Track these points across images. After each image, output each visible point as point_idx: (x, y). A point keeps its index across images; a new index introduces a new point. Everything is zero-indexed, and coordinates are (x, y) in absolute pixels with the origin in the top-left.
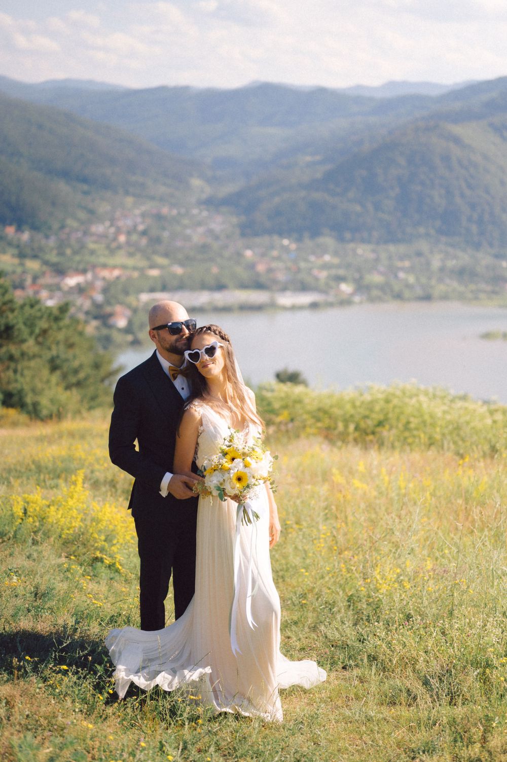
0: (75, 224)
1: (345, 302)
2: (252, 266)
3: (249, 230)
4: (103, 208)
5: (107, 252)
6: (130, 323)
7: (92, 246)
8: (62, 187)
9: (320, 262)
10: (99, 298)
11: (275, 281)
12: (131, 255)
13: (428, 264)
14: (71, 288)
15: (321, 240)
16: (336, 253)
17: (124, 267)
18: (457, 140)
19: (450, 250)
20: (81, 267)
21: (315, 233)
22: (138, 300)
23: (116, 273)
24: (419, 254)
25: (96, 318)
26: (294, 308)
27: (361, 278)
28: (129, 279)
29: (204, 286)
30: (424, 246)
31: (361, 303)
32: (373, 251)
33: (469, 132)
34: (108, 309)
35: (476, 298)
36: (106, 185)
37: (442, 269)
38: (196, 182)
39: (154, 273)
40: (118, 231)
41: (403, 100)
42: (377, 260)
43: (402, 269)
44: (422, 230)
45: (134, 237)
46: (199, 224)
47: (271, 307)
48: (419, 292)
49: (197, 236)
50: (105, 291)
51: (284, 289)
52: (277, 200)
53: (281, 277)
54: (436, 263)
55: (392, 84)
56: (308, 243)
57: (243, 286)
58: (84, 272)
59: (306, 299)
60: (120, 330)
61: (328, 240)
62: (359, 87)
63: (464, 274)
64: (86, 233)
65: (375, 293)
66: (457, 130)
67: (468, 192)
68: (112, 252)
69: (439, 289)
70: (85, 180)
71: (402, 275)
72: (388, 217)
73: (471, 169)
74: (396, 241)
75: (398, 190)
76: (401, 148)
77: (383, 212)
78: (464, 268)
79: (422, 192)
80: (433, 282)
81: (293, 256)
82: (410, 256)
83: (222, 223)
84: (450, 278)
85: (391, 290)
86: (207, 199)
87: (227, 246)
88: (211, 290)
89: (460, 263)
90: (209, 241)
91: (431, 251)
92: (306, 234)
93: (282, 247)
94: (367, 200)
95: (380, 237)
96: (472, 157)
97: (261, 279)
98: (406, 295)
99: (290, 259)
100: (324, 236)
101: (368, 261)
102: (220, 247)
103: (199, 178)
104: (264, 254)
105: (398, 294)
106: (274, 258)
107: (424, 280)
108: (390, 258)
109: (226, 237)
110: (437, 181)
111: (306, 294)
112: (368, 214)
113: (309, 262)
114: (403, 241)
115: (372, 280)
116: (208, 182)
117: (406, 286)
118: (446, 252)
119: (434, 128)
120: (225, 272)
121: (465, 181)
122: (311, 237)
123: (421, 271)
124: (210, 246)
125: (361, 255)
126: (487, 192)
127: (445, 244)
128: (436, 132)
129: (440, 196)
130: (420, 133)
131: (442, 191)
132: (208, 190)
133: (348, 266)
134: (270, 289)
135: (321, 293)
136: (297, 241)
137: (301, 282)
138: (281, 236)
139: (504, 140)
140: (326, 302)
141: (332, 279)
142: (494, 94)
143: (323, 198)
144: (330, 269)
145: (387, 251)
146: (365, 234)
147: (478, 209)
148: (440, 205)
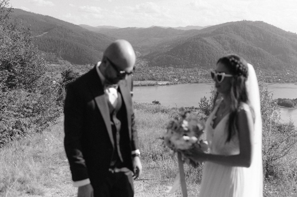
1: (176, 84)
2: (152, 74)
3: (151, 65)
9: (169, 73)
11: (157, 78)
13: (198, 73)
15: (170, 67)
16: (173, 71)
18: (205, 41)
19: (203, 70)
21: (168, 65)
24: (195, 71)
26: (162, 85)
27: (180, 77)
29: (139, 80)
30: (197, 69)
31: (180, 83)
32: (183, 70)
33: (209, 40)
35: (210, 83)
37: (201, 75)
41: (191, 31)
42: (184, 72)
43: (190, 75)
44: (196, 65)
47: (157, 84)
48: (195, 81)
51: (160, 80)
52: (158, 57)
53: (159, 77)
54: (199, 74)
55: (188, 27)
57: (149, 80)
59: (165, 83)
61: (172, 68)
62: (179, 27)
65: (184, 81)
66: (205, 39)
67: (208, 55)
69: (200, 80)
72: (187, 61)
73: (209, 49)
74: (189, 68)
75: (190, 54)
76: (190, 44)
77: (186, 60)
78: (207, 75)
79: (196, 55)
80: (199, 78)
81: (162, 71)
82: (193, 72)
83: (144, 63)
84: (203, 77)
85: (188, 80)
86: (140, 57)
87: (145, 69)
88: (141, 80)
89: (206, 73)
90: (140, 67)
91: (198, 70)
92: (166, 66)
93: (159, 69)
94: (182, 57)
95: (185, 67)
96: (209, 45)
97: (154, 77)
98: (192, 82)
99: (161, 72)
100: (171, 66)
101: (181, 73)
102: (143, 69)
103: (138, 51)
104: (155, 71)
105: (190, 81)
106: (157, 72)
107: (196, 78)
108: (187, 72)
109: (145, 67)
110: (200, 52)
111: (166, 81)
112: (182, 61)
113: (166, 73)
114: (191, 68)
115: (183, 78)
116: (140, 52)
117: (192, 79)
118: (202, 70)
119: (199, 38)
120: (144, 76)
121: (207, 52)
122: (167, 67)
123: (195, 75)
124: (141, 69)
125: (180, 71)
126: (213, 55)
127: (202, 68)
128: (200, 39)
129: (201, 56)
130: (195, 40)
131: (201, 54)
132: (140, 54)
133: (177, 74)
134: (156, 80)
135: (169, 81)
136: (163, 68)
137: (164, 78)
138: (159, 66)
139: (218, 41)
140: (170, 83)
141: (172, 78)
142: (215, 29)
143: (170, 56)
144: (172, 75)
145: (187, 70)
146: (181, 66)
147: (211, 59)
148: (201, 58)
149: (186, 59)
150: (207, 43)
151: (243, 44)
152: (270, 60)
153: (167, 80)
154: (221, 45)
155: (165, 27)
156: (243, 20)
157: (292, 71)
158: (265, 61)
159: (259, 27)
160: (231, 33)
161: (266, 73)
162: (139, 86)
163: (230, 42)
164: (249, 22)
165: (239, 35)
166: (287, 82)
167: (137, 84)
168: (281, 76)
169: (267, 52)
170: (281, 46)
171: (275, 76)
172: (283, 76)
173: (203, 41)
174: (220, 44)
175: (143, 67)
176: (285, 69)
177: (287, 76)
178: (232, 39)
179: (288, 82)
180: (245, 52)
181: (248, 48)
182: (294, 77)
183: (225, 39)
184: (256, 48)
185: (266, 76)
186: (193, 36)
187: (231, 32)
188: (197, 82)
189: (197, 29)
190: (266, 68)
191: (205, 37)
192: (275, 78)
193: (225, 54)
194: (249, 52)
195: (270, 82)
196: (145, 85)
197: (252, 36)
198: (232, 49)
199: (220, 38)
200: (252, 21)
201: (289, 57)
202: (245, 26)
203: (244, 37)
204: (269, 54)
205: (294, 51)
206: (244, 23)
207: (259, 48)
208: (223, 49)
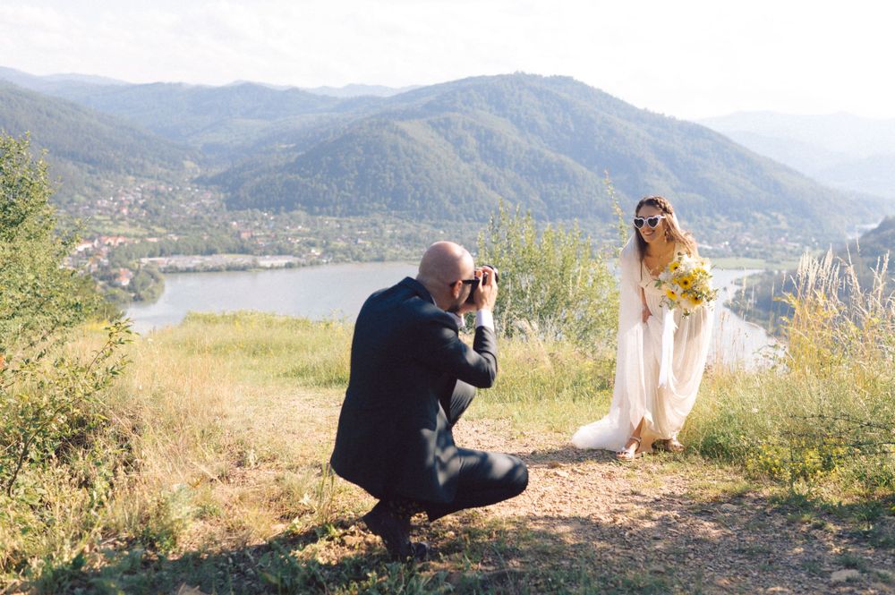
0: (83, 198)
1: (315, 263)
2: (238, 234)
3: (234, 204)
4: (108, 185)
5: (111, 223)
6: (132, 282)
7: (97, 217)
8: (70, 167)
9: (294, 231)
10: (105, 262)
11: (257, 247)
12: (133, 225)
13: (382, 231)
14: (79, 252)
15: (295, 213)
16: (307, 224)
17: (126, 235)
18: (403, 134)
19: (399, 221)
20: (88, 235)
21: (290, 208)
22: (139, 263)
23: (120, 240)
24: (375, 225)
25: (102, 279)
26: (272, 268)
27: (327, 244)
28: (132, 245)
29: (196, 252)
30: (379, 218)
31: (327, 263)
32: (337, 222)
33: (415, 128)
34: (114, 271)
36: (110, 166)
37: (392, 237)
38: (189, 164)
39: (155, 240)
40: (122, 204)
41: (361, 100)
42: (341, 228)
43: (360, 236)
44: (376, 205)
45: (136, 210)
46: (192, 199)
47: (255, 266)
48: (375, 255)
49: (191, 208)
50: (110, 255)
51: (265, 254)
52: (258, 179)
53: (262, 243)
54: (388, 232)
55: (351, 87)
56: (284, 215)
57: (230, 251)
58: (91, 239)
59: (282, 261)
60: (123, 288)
61: (302, 214)
62: (324, 88)
64: (92, 207)
65: (339, 255)
66: (404, 125)
68: (116, 223)
69: (390, 252)
70: (90, 161)
71: (360, 241)
72: (349, 195)
73: (415, 157)
74: (355, 214)
75: (357, 173)
76: (358, 139)
77: (345, 190)
78: (410, 235)
79: (376, 174)
80: (386, 246)
81: (271, 226)
82: (367, 226)
83: (212, 199)
84: (399, 243)
85: (352, 253)
86: (198, 178)
87: (216, 218)
88: (202, 254)
89: (407, 232)
90: (201, 213)
91: (384, 222)
92: (283, 208)
93: (262, 218)
95: (343, 211)
96: (415, 147)
97: (245, 245)
98: (364, 258)
99: (268, 229)
100: (297, 209)
101: (332, 230)
102: (210, 219)
103: (192, 160)
104: (247, 224)
105: (358, 256)
106: (256, 228)
107: (378, 245)
108: (351, 227)
109: (215, 210)
110: (388, 166)
111: (283, 257)
112: (333, 192)
113: (285, 230)
114: (362, 213)
115: (337, 245)
116: (199, 164)
117: (364, 250)
118: (395, 223)
119: (385, 124)
120: (214, 239)
121: (411, 166)
122: (286, 211)
123: (376, 238)
124: (202, 218)
125: (327, 225)
126: (427, 175)
127: (395, 216)
128: (387, 127)
129: (390, 178)
130: (374, 128)
131: (392, 174)
132: (199, 171)
133: (317, 234)
134: (252, 254)
135: (295, 256)
136: (274, 213)
137: (278, 248)
138: (262, 210)
139: (440, 134)
140: (299, 263)
141: (304, 245)
142: (432, 98)
143: (296, 178)
144: (303, 236)
145: (349, 222)
146: (331, 208)
147: (421, 188)
148: (390, 185)
149: (347, 188)
150: (409, 139)
151: (515, 143)
152: (594, 192)
153: (289, 251)
154: (450, 147)
155: (276, 86)
156: (517, 72)
158: (578, 195)
159: (563, 94)
160: (479, 111)
162: (199, 271)
163: (478, 137)
164: (534, 77)
165: (505, 116)
167: (191, 266)
169: (584, 169)
170: (623, 152)
171: (608, 239)
173: (396, 133)
174: (449, 144)
175: (208, 211)
178: (482, 127)
180: (523, 168)
181: (531, 157)
183: (464, 127)
184: (553, 155)
186: (367, 115)
187: (482, 109)
188: (381, 259)
189: (376, 94)
190: (581, 216)
191: (402, 119)
193: (464, 173)
194: (533, 167)
196: (216, 270)
197: (542, 120)
198: (485, 158)
199: (447, 124)
200: (541, 76)
201: (646, 185)
202: (520, 89)
203: (517, 122)
204: (590, 174)
205: (661, 166)
206: (519, 80)
207: (563, 157)
208: (458, 158)
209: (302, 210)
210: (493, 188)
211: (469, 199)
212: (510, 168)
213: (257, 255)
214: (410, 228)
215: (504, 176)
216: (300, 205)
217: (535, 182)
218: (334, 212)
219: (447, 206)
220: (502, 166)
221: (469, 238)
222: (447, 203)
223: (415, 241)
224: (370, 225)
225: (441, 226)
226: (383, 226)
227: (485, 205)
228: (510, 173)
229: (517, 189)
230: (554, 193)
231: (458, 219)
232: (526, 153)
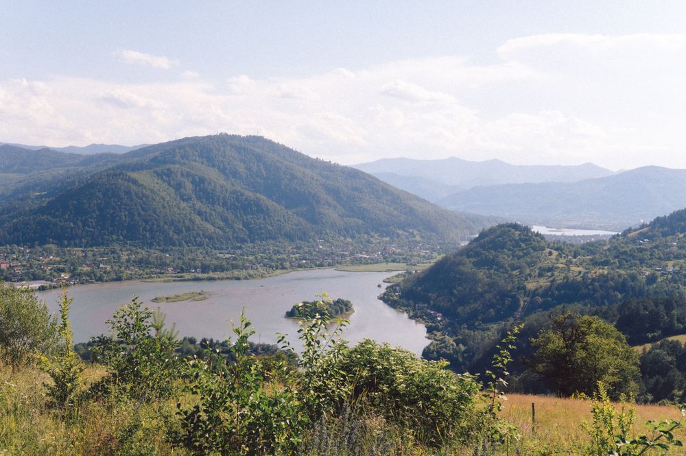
1: (64, 285)
9: (47, 260)
11: (14, 275)
13: (119, 257)
15: (47, 246)
16: (58, 254)
18: (135, 182)
19: (133, 248)
21: (43, 242)
24: (113, 252)
27: (74, 269)
30: (117, 247)
31: (74, 284)
32: (83, 251)
33: (143, 177)
35: (150, 278)
37: (128, 261)
41: (101, 157)
42: (85, 257)
43: (100, 262)
44: (114, 237)
48: (113, 276)
51: (21, 280)
52: (15, 221)
53: (18, 271)
54: (124, 258)
55: (94, 146)
56: (38, 248)
59: (36, 285)
61: (53, 247)
62: (71, 147)
63: (141, 263)
65: (84, 278)
66: (134, 175)
67: (143, 213)
69: (127, 273)
71: (101, 266)
72: (92, 230)
73: (144, 199)
74: (97, 245)
75: (98, 213)
76: (98, 187)
77: (88, 226)
78: (142, 259)
79: (114, 213)
80: (123, 269)
81: (27, 257)
82: (107, 254)
84: (133, 266)
85: (95, 276)
89: (140, 256)
91: (121, 250)
92: (37, 243)
93: (19, 252)
94: (77, 219)
95: (87, 243)
96: (144, 191)
97: (5, 273)
98: (105, 278)
99: (24, 260)
100: (49, 243)
101: (79, 258)
104: (5, 257)
105: (99, 278)
106: (14, 259)
107: (117, 268)
108: (94, 255)
110: (123, 207)
111: (37, 281)
112: (79, 228)
113: (38, 261)
114: (103, 244)
115: (82, 270)
117: (105, 273)
118: (130, 250)
119: (119, 174)
121: (141, 206)
122: (40, 245)
123: (114, 262)
125: (75, 254)
126: (155, 212)
127: (130, 245)
128: (121, 176)
129: (125, 216)
130: (111, 178)
131: (127, 212)
133: (66, 261)
134: (11, 281)
135: (47, 280)
136: (29, 247)
137: (33, 274)
138: (18, 245)
139: (164, 181)
140: (50, 286)
141: (55, 271)
142: (157, 154)
143: (47, 219)
144: (54, 264)
145: (93, 251)
146: (77, 241)
147: (150, 223)
148: (125, 221)
149: (90, 224)
150: (140, 185)
151: (221, 186)
152: (282, 220)
153: (42, 277)
154: (172, 191)
155: (32, 147)
156: (221, 134)
157: (328, 242)
158: (271, 223)
159: (256, 150)
160: (194, 163)
161: (276, 248)
163: (193, 182)
164: (234, 137)
165: (213, 166)
166: (319, 266)
168: (306, 253)
169: (274, 203)
170: (303, 190)
171: (294, 254)
172: (311, 254)
173: (129, 182)
174: (171, 188)
176: (313, 239)
177: (318, 252)
178: (196, 175)
179: (321, 265)
180: (229, 205)
181: (235, 196)
182: (332, 254)
183: (182, 175)
184: (251, 194)
185: (276, 254)
186: (105, 168)
187: (195, 161)
188: (119, 279)
189: (114, 152)
190: (274, 238)
191: (133, 170)
192: (295, 258)
193: (183, 210)
194: (236, 203)
195: (283, 268)
197: (241, 169)
198: (199, 198)
199: (169, 173)
200: (239, 136)
201: (320, 213)
202: (224, 146)
203: (223, 171)
204: (278, 207)
205: (330, 199)
206: (223, 140)
207: (258, 195)
208: (178, 198)
209: (53, 243)
210: (206, 220)
211: (188, 229)
212: (219, 205)
213: (14, 282)
214: (143, 253)
215: (215, 210)
216: (51, 240)
217: (239, 215)
218: (80, 243)
219: (171, 235)
220: (213, 203)
221: (189, 259)
222: (171, 233)
223: (147, 264)
224: (110, 253)
225: (166, 251)
226: (120, 253)
227: (201, 232)
228: (220, 209)
229: (225, 220)
230: (253, 222)
231: (180, 245)
232: (231, 193)
